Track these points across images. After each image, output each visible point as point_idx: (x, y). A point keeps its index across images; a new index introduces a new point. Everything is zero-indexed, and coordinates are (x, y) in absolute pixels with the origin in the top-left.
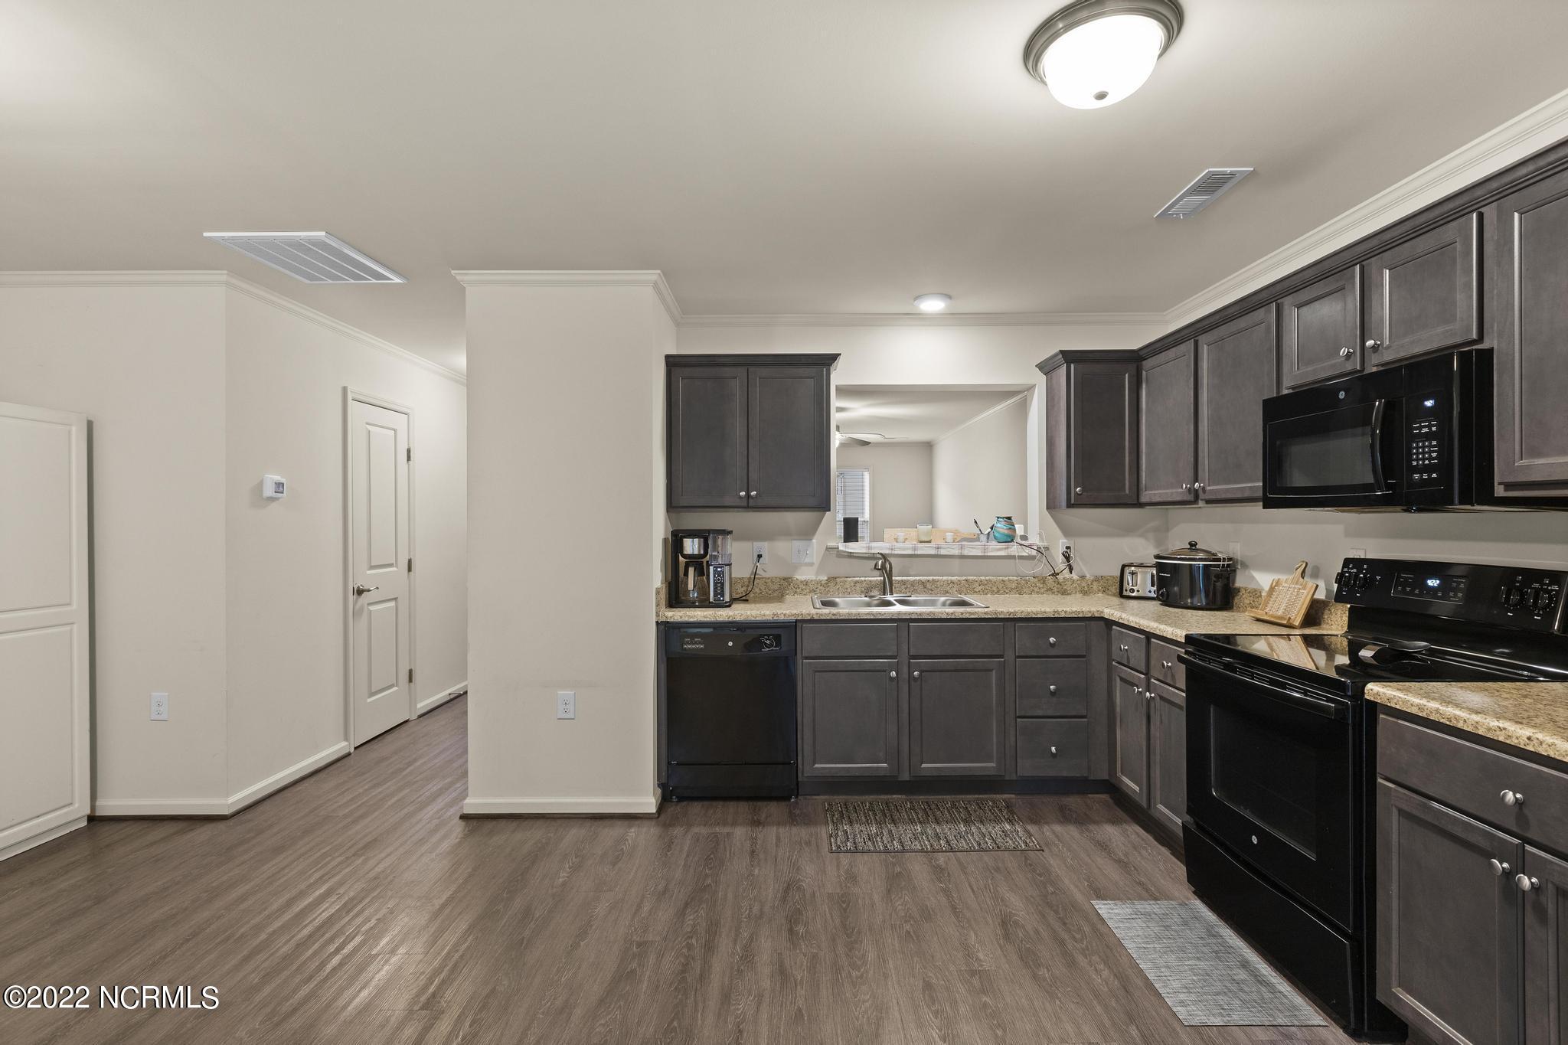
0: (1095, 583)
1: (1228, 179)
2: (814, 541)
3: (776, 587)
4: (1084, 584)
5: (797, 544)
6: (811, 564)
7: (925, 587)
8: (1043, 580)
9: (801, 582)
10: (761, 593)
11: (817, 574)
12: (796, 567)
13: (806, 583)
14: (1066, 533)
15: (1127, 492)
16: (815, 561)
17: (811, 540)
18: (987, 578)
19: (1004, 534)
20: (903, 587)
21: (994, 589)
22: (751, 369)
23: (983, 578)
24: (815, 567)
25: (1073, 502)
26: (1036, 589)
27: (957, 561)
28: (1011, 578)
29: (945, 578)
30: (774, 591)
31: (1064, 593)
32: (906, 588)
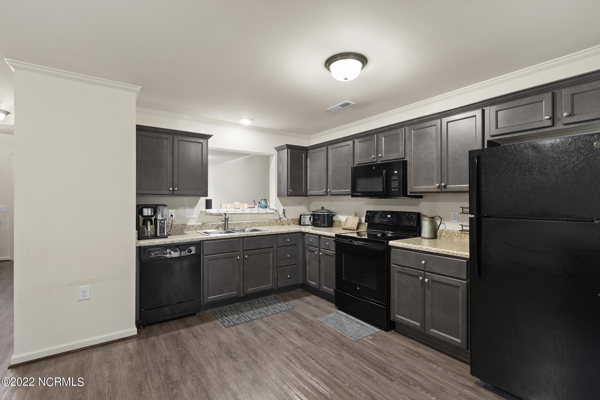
0: (291, 221)
1: (349, 105)
2: (195, 209)
3: (180, 228)
4: (288, 222)
5: (188, 210)
6: (195, 218)
7: (239, 225)
8: (277, 221)
9: (191, 226)
10: (173, 231)
11: (197, 222)
12: (188, 220)
13: (193, 226)
14: (283, 205)
15: (304, 191)
16: (196, 217)
17: (194, 208)
18: (260, 221)
19: (264, 205)
20: (231, 226)
21: (262, 225)
22: (175, 137)
23: (258, 221)
24: (196, 220)
25: (289, 194)
26: (274, 224)
27: (249, 215)
28: (267, 221)
29: (245, 222)
30: (179, 230)
31: (283, 225)
32: (232, 226)
